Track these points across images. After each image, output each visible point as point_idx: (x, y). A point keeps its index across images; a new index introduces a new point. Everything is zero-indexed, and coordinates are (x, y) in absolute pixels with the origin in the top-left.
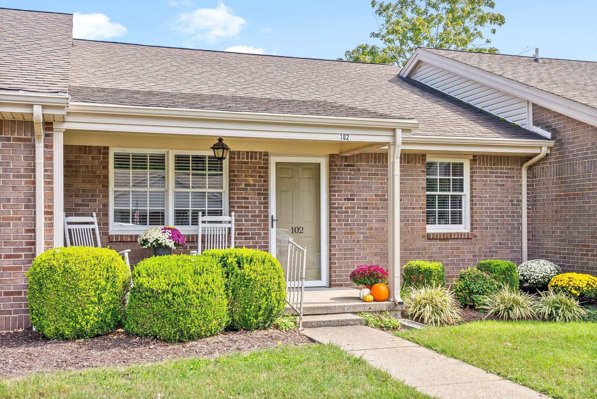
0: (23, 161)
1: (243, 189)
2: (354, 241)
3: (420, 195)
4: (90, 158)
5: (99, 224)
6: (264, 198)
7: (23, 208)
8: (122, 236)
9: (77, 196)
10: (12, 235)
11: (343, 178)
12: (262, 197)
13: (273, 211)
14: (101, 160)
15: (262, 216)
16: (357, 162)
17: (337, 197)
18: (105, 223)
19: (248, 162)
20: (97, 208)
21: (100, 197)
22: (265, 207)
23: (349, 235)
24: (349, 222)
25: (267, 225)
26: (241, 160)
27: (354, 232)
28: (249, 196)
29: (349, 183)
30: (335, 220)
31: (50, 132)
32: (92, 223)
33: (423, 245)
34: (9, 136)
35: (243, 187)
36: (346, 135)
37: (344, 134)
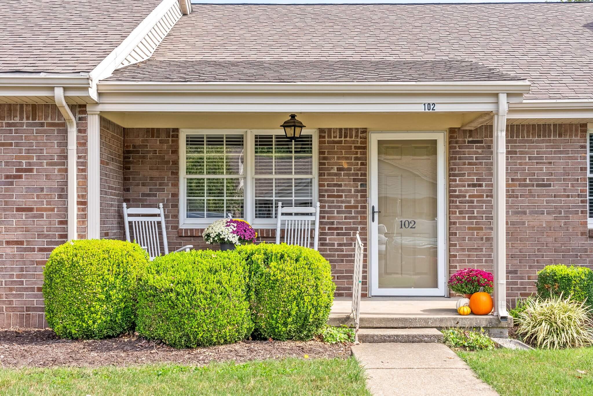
0: (56, 147)
1: (336, 175)
2: (482, 239)
3: (578, 179)
4: (158, 142)
5: (166, 216)
6: (361, 184)
7: (56, 198)
8: (192, 230)
9: (144, 185)
10: (45, 227)
11: (466, 158)
12: (359, 183)
13: (373, 200)
14: (170, 144)
15: (359, 207)
16: (486, 137)
17: (458, 182)
18: (174, 215)
19: (342, 141)
20: (166, 199)
21: (168, 186)
22: (362, 196)
23: (475, 232)
24: (476, 215)
25: (365, 218)
26: (333, 139)
27: (482, 227)
28: (343, 183)
29: (475, 164)
30: (456, 212)
31: (83, 116)
32: (159, 215)
33: (584, 245)
34: (43, 121)
35: (335, 171)
36: (431, 105)
37: (429, 104)
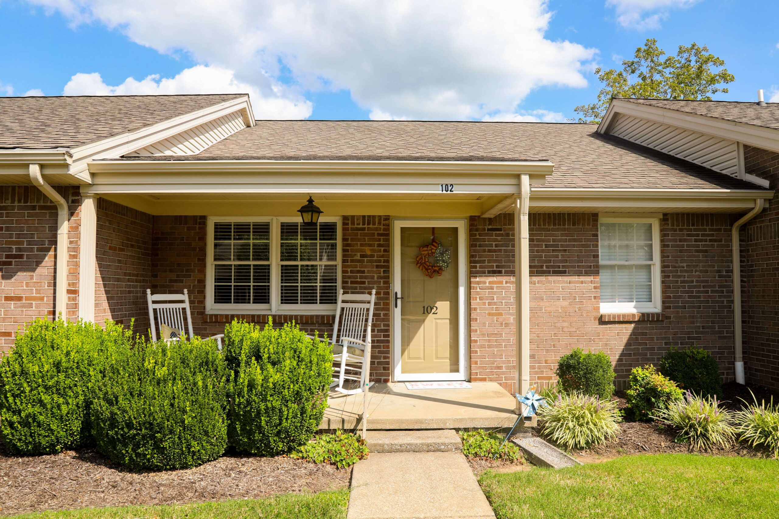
1: (359, 261)
2: (502, 324)
3: (591, 266)
4: (186, 229)
5: (191, 302)
6: (384, 271)
8: (216, 316)
10: (34, 317)
11: (486, 246)
12: (382, 270)
13: (397, 287)
14: (197, 231)
15: (382, 293)
16: (505, 225)
17: (478, 269)
18: (200, 301)
19: (365, 228)
20: (192, 285)
21: (195, 272)
22: (385, 283)
23: (495, 317)
24: (495, 301)
25: (388, 304)
26: (356, 226)
27: (502, 313)
28: (366, 269)
29: (495, 251)
30: (476, 297)
31: (76, 198)
32: (182, 302)
33: (596, 329)
34: (35, 204)
35: (359, 258)
36: (449, 186)
37: (447, 185)
